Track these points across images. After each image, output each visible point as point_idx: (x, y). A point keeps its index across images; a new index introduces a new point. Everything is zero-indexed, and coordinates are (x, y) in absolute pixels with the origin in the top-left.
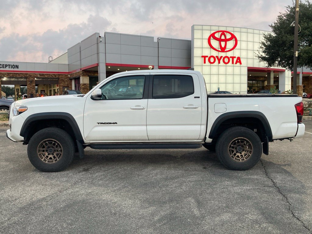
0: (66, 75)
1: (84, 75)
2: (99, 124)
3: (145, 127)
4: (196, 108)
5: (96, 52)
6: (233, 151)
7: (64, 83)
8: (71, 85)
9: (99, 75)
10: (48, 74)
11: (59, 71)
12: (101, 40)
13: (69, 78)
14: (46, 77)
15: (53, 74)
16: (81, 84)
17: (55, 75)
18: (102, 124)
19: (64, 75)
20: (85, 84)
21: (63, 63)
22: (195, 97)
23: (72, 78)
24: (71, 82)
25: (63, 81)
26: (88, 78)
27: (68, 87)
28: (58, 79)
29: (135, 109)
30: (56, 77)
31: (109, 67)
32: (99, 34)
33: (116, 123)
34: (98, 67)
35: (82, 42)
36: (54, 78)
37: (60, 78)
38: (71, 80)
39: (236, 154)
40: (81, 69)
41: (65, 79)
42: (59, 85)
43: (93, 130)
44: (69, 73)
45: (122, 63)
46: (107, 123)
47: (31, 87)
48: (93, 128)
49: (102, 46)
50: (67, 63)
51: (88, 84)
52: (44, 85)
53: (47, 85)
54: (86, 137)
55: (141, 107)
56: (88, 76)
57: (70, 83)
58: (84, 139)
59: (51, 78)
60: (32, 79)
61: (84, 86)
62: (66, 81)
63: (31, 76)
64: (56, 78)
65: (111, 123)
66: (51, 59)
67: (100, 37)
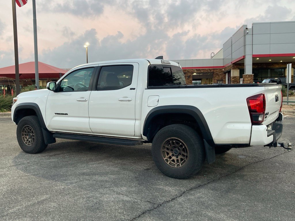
0: (221, 70)
1: (234, 68)
2: (56, 114)
3: (88, 119)
4: (129, 101)
5: (243, 45)
6: (168, 154)
7: (219, 76)
8: (225, 78)
9: (245, 67)
10: (203, 69)
11: (214, 66)
12: (248, 32)
13: (223, 71)
14: (202, 71)
15: (209, 69)
16: (232, 77)
17: (210, 70)
18: (58, 115)
19: (219, 69)
20: (235, 77)
21: (220, 58)
22: (131, 89)
23: (225, 72)
24: (225, 75)
25: (218, 75)
26: (239, 70)
27: (223, 80)
28: (213, 73)
29: (80, 101)
30: (211, 71)
31: (258, 59)
32: (246, 26)
33: (67, 114)
34: (245, 59)
35: (233, 36)
36: (209, 73)
37: (215, 72)
38: (225, 73)
39: (171, 158)
40: (232, 62)
41: (220, 72)
42: (214, 79)
43: (52, 120)
44: (223, 67)
45: (271, 54)
46: (61, 114)
47: (189, 82)
48: (52, 118)
49: (248, 38)
50: (222, 57)
51: (238, 77)
52: (207, 79)
53: (209, 79)
54: (48, 126)
55: (84, 99)
56: (239, 69)
57: (224, 77)
58: (47, 127)
59: (206, 72)
60: (190, 74)
61: (234, 79)
62: (221, 75)
63: (188, 71)
64: (211, 73)
65: (63, 114)
66: (213, 55)
67: (247, 29)
